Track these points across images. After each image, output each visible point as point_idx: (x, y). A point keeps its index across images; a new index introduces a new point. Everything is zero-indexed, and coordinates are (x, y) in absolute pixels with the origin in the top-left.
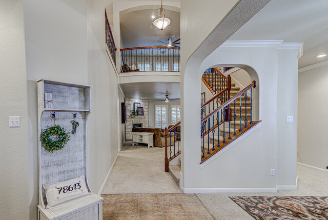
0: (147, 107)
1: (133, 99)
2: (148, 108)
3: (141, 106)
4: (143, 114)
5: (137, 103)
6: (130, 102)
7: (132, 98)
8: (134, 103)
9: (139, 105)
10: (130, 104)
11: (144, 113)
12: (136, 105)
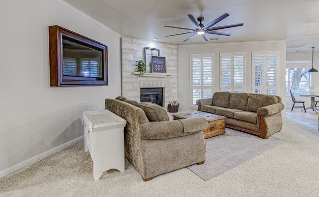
0: (175, 58)
1: (141, 42)
2: (177, 61)
3: (161, 55)
4: (164, 71)
5: (152, 49)
6: (135, 47)
7: (138, 38)
8: (145, 49)
9: (155, 53)
10: (134, 50)
11: (167, 68)
12: (148, 52)
